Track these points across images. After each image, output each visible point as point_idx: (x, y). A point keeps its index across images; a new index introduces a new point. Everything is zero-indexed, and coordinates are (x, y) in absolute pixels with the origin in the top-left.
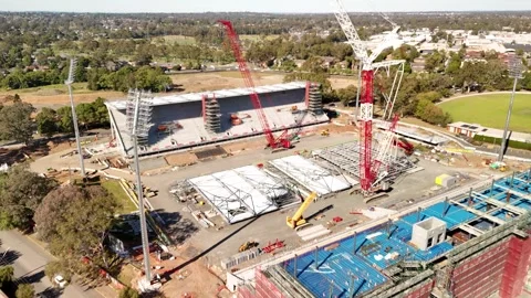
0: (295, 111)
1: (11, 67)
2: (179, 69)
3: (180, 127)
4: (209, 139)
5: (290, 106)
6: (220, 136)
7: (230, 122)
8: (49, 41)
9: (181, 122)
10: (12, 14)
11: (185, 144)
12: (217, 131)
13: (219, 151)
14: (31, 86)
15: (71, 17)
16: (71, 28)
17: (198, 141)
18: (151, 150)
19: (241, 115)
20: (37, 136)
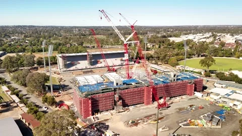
0: (122, 60)
1: (34, 45)
2: (94, 47)
3: (79, 63)
4: (88, 68)
5: (120, 58)
6: (92, 67)
7: (97, 62)
8: (50, 37)
9: (79, 62)
10: (40, 27)
11: (80, 68)
12: (92, 65)
13: (91, 71)
14: (39, 52)
15: (62, 28)
16: (61, 32)
17: (85, 68)
18: (68, 70)
19: (101, 60)
20: (36, 65)
